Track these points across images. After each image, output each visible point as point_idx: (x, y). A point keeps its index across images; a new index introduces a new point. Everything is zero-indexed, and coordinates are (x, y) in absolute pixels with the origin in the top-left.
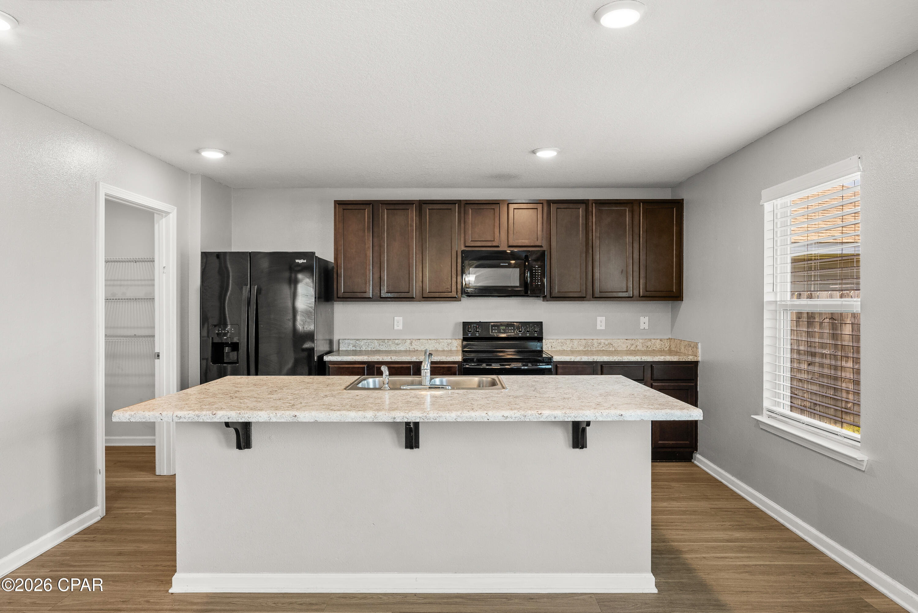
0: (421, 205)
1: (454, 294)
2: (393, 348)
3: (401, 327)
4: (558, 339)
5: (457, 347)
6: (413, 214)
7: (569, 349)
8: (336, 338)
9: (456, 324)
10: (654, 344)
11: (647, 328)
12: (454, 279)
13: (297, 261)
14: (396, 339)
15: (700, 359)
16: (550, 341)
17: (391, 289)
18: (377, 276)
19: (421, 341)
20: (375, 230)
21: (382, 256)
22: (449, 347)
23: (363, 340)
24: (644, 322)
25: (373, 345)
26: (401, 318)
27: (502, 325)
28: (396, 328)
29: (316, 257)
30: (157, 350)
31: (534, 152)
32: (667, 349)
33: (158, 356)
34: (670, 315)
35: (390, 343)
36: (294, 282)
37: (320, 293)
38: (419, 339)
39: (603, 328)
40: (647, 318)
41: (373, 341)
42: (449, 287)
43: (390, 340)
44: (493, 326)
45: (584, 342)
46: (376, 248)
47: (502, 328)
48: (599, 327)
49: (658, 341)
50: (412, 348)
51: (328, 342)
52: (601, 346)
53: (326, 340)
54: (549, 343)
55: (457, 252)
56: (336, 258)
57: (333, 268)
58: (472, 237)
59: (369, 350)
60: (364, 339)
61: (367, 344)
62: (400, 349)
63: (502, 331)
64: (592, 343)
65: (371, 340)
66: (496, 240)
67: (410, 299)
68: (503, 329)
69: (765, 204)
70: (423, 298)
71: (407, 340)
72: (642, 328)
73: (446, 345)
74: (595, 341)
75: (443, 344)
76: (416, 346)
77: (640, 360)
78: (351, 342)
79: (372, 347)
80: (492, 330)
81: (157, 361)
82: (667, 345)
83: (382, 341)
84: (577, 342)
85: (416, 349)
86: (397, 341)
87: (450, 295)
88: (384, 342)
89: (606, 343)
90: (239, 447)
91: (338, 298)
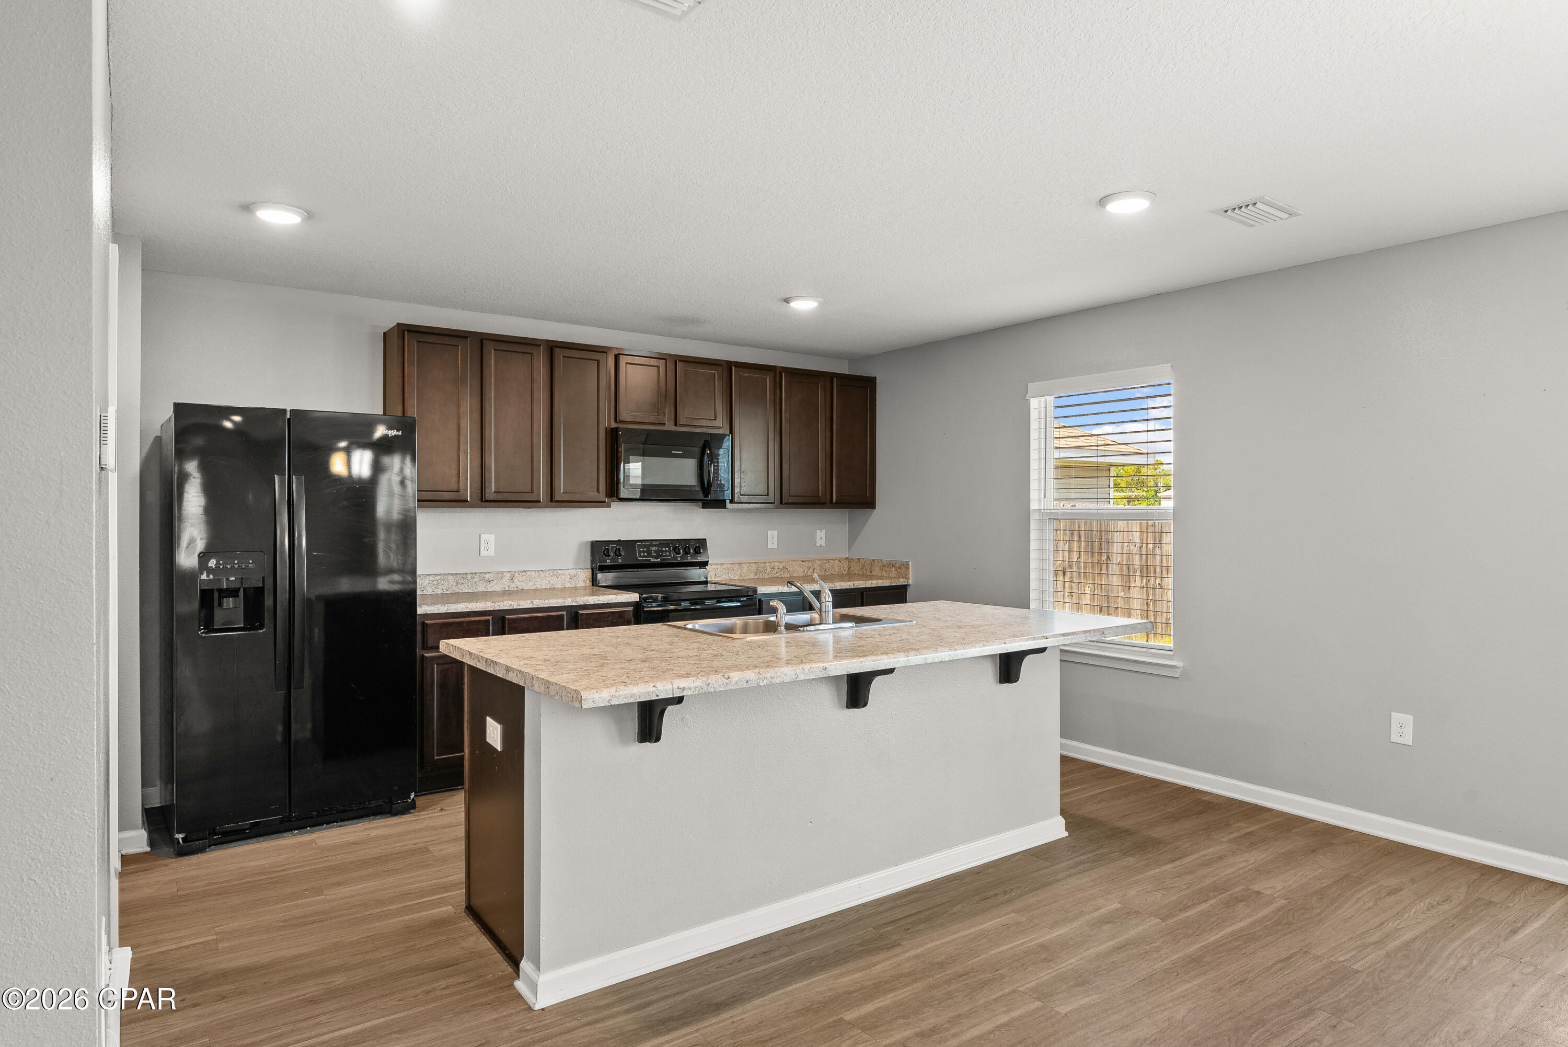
0: (553, 348)
1: (602, 496)
2: (481, 589)
3: (492, 552)
4: (723, 564)
5: (584, 581)
6: (539, 360)
7: (737, 578)
9: (582, 545)
10: (833, 567)
11: (823, 545)
12: (602, 473)
14: (485, 573)
15: (911, 582)
18: (477, 463)
19: (528, 573)
20: (474, 382)
21: (486, 429)
22: (573, 581)
23: (427, 577)
24: (821, 536)
25: (446, 584)
26: (492, 536)
27: (653, 545)
28: (483, 553)
31: (787, 301)
32: (845, 572)
34: (846, 527)
35: (476, 580)
38: (525, 571)
39: (775, 546)
40: (824, 531)
41: (447, 577)
43: (476, 574)
44: (639, 547)
45: (754, 567)
46: (477, 416)
47: (653, 549)
48: (770, 546)
49: (837, 562)
50: (513, 587)
52: (774, 572)
54: (712, 570)
58: (627, 408)
59: (439, 593)
60: (429, 575)
61: (435, 583)
62: (493, 589)
63: (654, 554)
64: (764, 567)
65: (442, 577)
68: (655, 551)
69: (1032, 400)
71: (505, 574)
72: (818, 545)
73: (567, 579)
74: (768, 564)
75: (563, 577)
76: (519, 583)
77: (852, 587)
79: (444, 588)
80: (640, 552)
82: (846, 566)
83: (462, 576)
84: (746, 568)
85: (520, 588)
86: (487, 576)
88: (466, 578)
89: (781, 567)
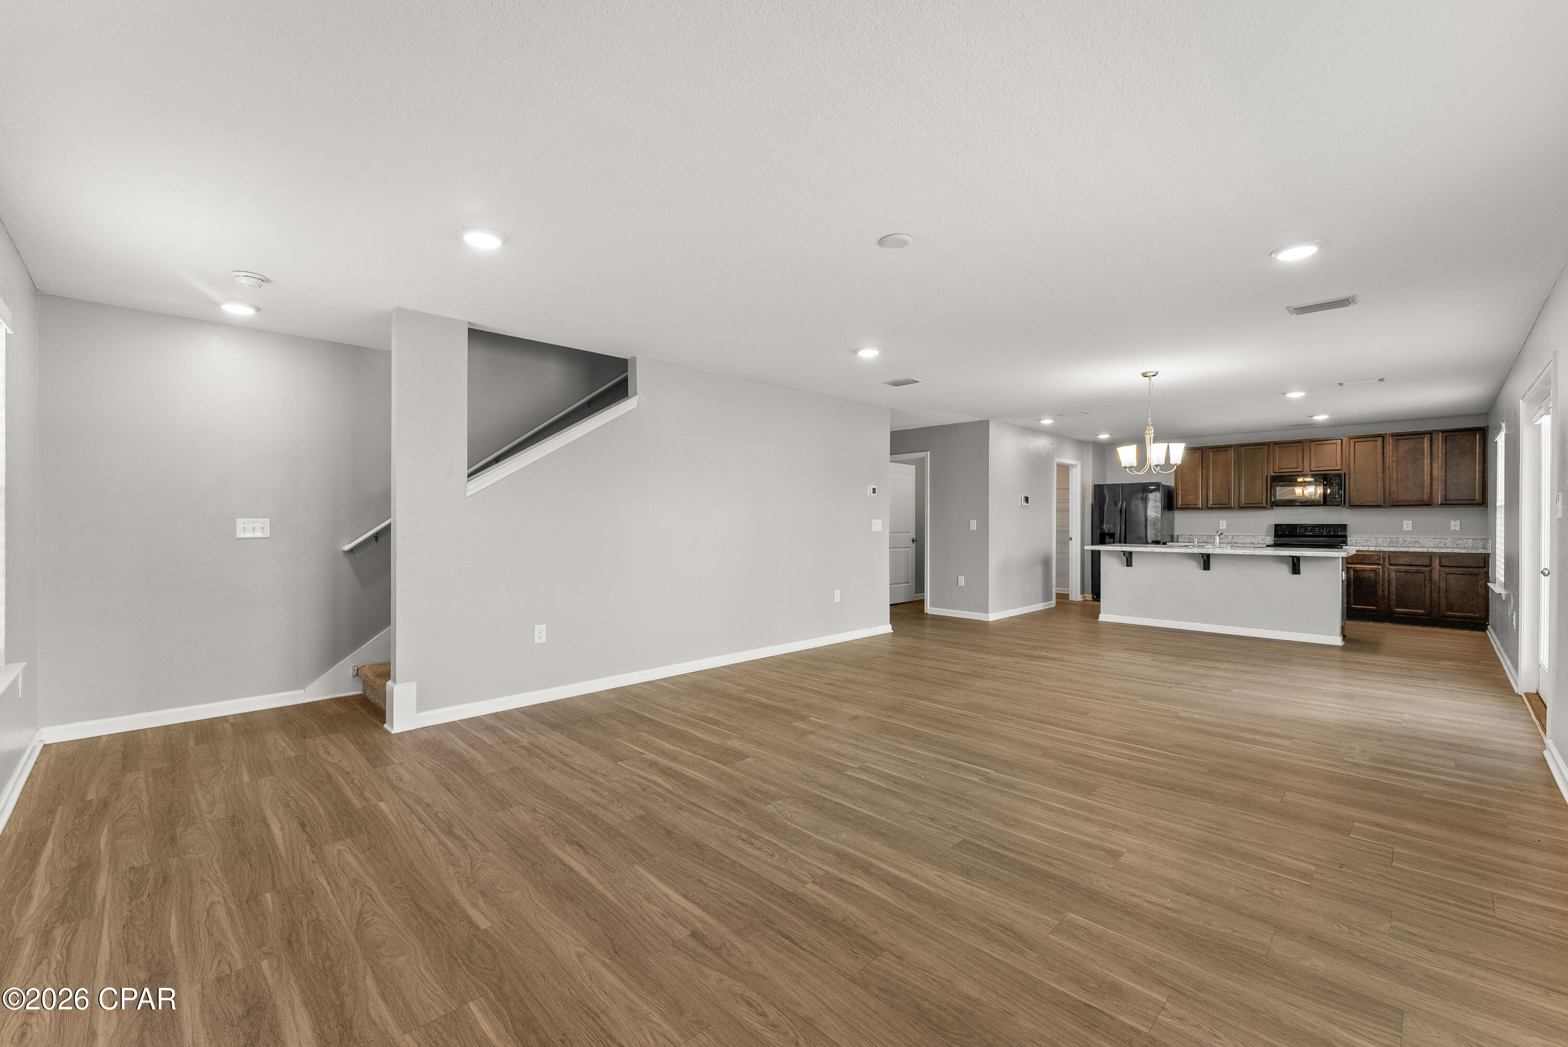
0: (1238, 447)
1: (1264, 505)
3: (1224, 527)
5: (1270, 541)
6: (1232, 453)
7: (1373, 545)
8: (1176, 534)
9: (1270, 526)
10: (1466, 543)
11: (1458, 529)
12: (1265, 495)
13: (1150, 487)
16: (1354, 538)
17: (1215, 502)
18: (1205, 494)
19: (1241, 537)
20: (1204, 465)
21: (1209, 481)
22: (1263, 541)
24: (1455, 525)
25: (1203, 538)
26: (1225, 522)
27: (1309, 526)
28: (1220, 528)
29: (1162, 485)
30: (1070, 536)
32: (1481, 547)
33: (1071, 539)
36: (1145, 501)
37: (1164, 506)
38: (1239, 536)
39: (1410, 529)
40: (1458, 521)
41: (1203, 536)
42: (1260, 500)
44: (1300, 527)
45: (1388, 540)
46: (1204, 477)
48: (1405, 529)
49: (1471, 540)
51: (1170, 536)
52: (1407, 543)
53: (1169, 535)
54: (1353, 540)
55: (1267, 477)
56: (1176, 484)
57: (1174, 490)
58: (1279, 466)
61: (1199, 538)
63: (1308, 530)
64: (1397, 540)
65: (1201, 536)
66: (1299, 467)
67: (1230, 508)
68: (1310, 529)
70: (1240, 507)
71: (1229, 536)
72: (1452, 529)
73: (1260, 540)
74: (1400, 539)
76: (1236, 540)
78: (1187, 536)
80: (1300, 530)
81: (1070, 541)
82: (1480, 543)
83: (1210, 536)
84: (1381, 540)
87: (1261, 505)
89: (1413, 541)
90: (1128, 565)
91: (1177, 508)
